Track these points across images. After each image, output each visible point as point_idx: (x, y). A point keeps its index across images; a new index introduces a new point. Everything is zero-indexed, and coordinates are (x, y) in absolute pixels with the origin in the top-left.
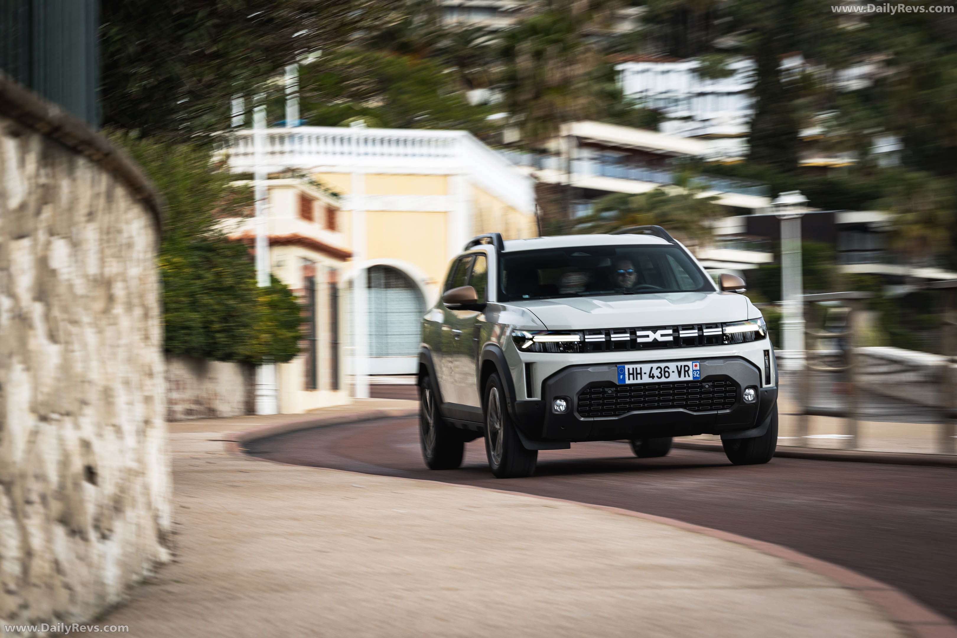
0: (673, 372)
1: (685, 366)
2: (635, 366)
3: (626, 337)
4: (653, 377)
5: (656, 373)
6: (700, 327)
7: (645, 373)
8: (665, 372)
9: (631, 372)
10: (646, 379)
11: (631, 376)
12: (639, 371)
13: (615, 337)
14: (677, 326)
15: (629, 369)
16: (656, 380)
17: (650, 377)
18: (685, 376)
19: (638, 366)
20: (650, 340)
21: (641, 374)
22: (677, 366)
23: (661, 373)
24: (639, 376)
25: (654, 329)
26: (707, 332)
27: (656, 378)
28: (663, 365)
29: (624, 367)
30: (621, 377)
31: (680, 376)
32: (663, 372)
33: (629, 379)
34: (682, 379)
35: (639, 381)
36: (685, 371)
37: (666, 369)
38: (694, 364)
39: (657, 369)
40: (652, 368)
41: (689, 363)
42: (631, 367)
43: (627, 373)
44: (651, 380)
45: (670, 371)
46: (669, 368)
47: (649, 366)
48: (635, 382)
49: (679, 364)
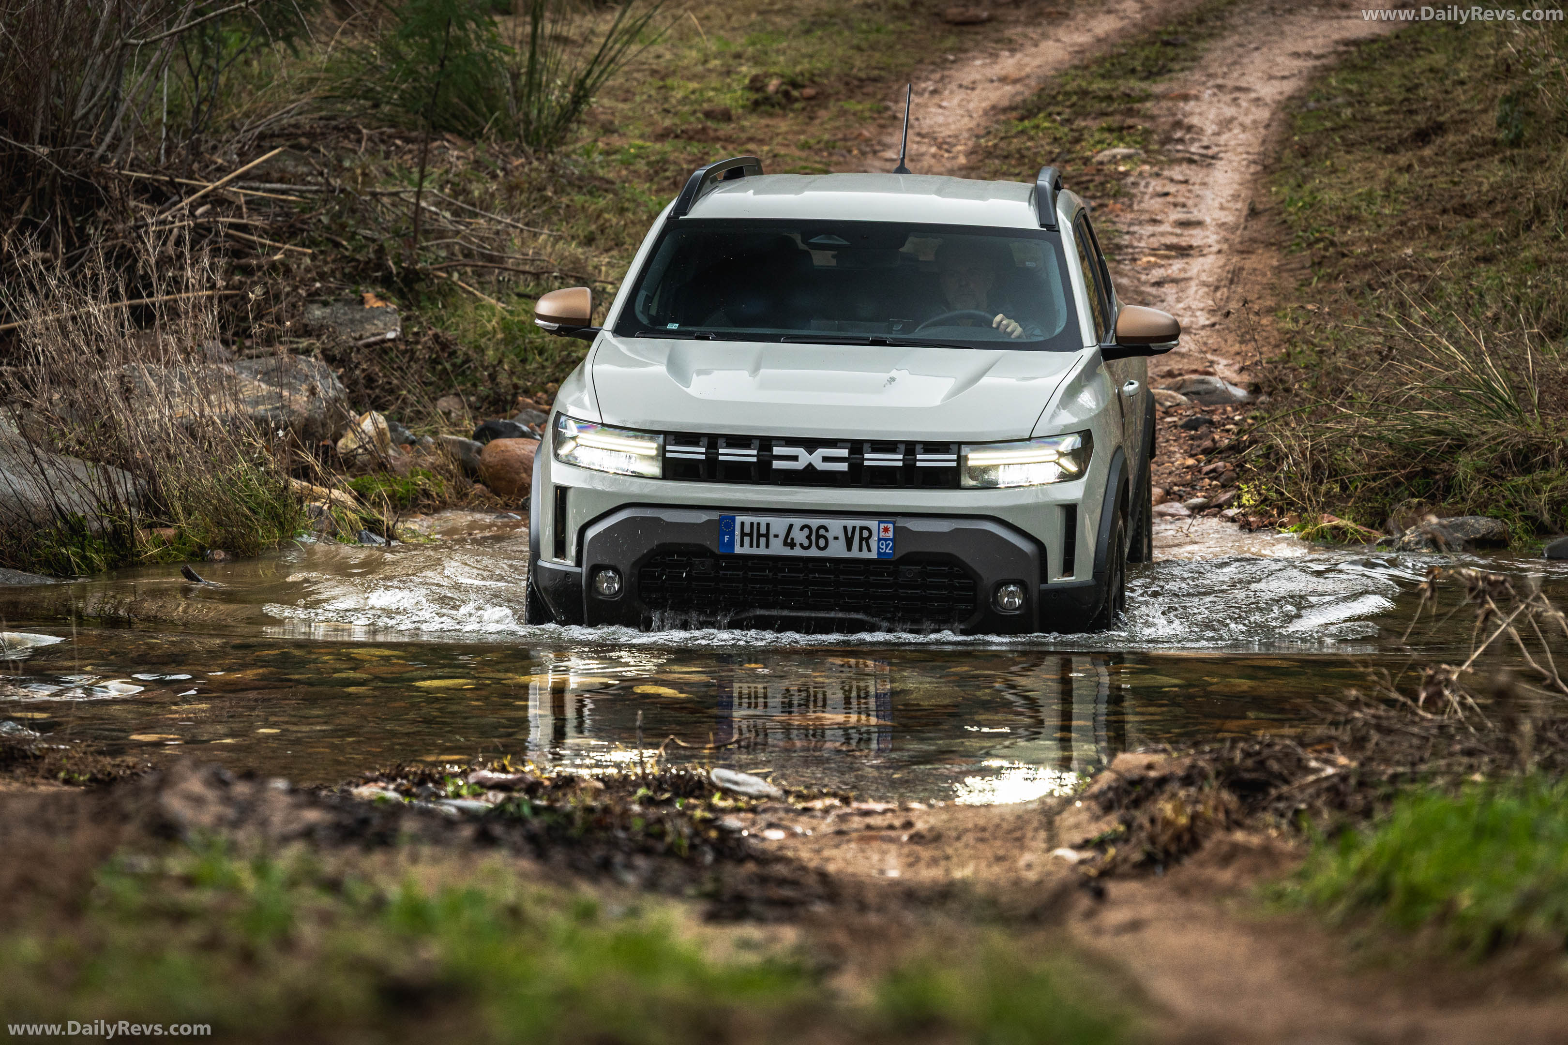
0: (836, 538)
1: (862, 529)
2: (755, 519)
3: (749, 455)
4: (792, 545)
5: (799, 537)
6: (910, 448)
7: (776, 536)
8: (819, 536)
9: (747, 530)
10: (777, 548)
11: (747, 540)
12: (763, 530)
13: (726, 454)
14: (861, 442)
15: (743, 524)
16: (798, 552)
17: (786, 544)
18: (861, 550)
19: (763, 520)
20: (799, 465)
21: (767, 535)
22: (845, 528)
23: (809, 537)
24: (763, 540)
25: (811, 444)
26: (924, 460)
27: (798, 548)
28: (815, 522)
29: (734, 521)
30: (726, 538)
31: (849, 549)
32: (813, 538)
33: (742, 545)
34: (855, 554)
35: (762, 551)
36: (861, 539)
37: (822, 532)
38: (882, 526)
39: (802, 529)
40: (791, 526)
41: (873, 524)
42: (748, 519)
43: (737, 532)
44: (787, 552)
45: (830, 536)
46: (827, 530)
47: (786, 521)
48: (754, 551)
49: (850, 523)
